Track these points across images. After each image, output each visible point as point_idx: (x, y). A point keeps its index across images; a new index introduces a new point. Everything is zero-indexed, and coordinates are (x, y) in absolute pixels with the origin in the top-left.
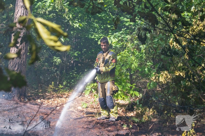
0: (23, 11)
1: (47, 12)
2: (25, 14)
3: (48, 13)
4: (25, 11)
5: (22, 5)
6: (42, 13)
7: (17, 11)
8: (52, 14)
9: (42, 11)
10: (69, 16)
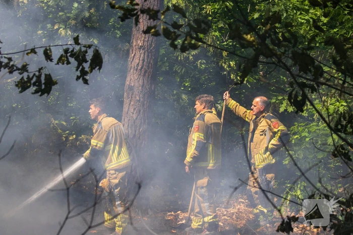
0: (142, 55)
1: (191, 57)
2: (146, 60)
3: (192, 59)
4: (146, 56)
5: (140, 45)
6: (182, 58)
7: (133, 55)
8: (200, 61)
9: (182, 56)
10: (229, 63)
